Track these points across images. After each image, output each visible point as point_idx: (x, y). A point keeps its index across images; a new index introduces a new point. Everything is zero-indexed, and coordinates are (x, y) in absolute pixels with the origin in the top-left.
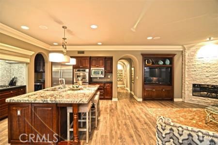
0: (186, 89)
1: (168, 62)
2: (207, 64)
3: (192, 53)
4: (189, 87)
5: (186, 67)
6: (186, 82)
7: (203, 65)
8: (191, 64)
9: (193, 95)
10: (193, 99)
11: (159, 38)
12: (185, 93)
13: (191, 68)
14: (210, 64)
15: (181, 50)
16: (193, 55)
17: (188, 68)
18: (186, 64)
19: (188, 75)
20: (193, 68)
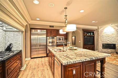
0: (100, 46)
1: (92, 34)
2: (108, 35)
3: (102, 30)
4: (100, 45)
5: (99, 36)
6: (100, 43)
7: (107, 35)
8: (101, 35)
9: (103, 49)
10: (103, 50)
11: (97, 22)
12: (99, 48)
13: (101, 37)
14: (109, 35)
15: (97, 28)
16: (102, 31)
17: (100, 37)
18: (99, 35)
19: (101, 40)
20: (102, 37)
